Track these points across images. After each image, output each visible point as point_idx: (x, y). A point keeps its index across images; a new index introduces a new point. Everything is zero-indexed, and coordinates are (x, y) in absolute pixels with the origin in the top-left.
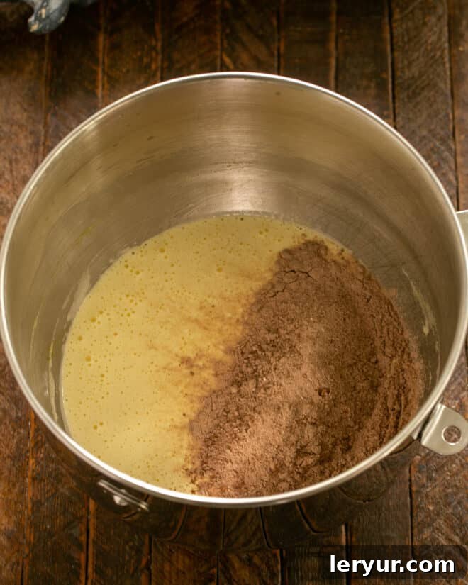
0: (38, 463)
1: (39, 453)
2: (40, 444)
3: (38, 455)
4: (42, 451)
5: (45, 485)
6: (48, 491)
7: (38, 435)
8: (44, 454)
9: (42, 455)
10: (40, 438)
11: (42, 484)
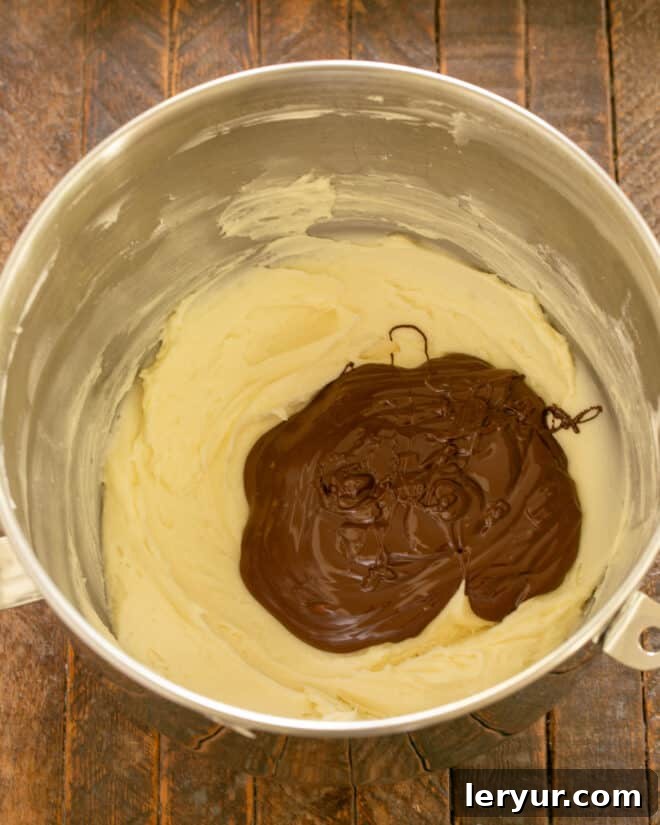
0: (79, 727)
1: (82, 713)
2: (83, 698)
3: (81, 716)
4: (87, 709)
5: (90, 763)
6: (96, 772)
7: (79, 686)
8: (90, 713)
9: (86, 716)
10: (82, 688)
11: (87, 760)
